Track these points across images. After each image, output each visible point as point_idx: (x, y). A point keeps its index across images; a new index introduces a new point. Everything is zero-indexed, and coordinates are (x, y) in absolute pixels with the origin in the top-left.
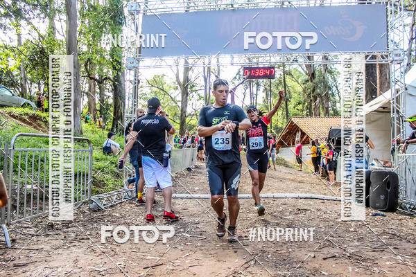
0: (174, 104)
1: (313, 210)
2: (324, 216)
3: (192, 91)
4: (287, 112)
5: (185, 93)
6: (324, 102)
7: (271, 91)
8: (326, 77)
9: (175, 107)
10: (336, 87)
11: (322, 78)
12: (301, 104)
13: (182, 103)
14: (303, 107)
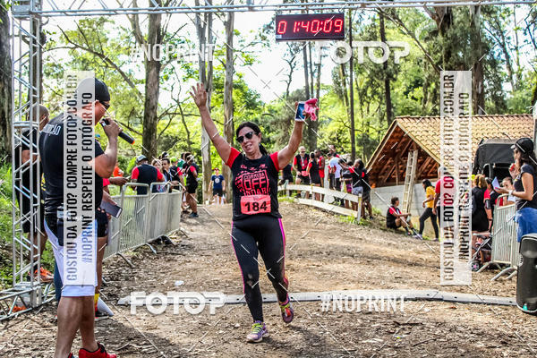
0: (129, 89)
1: (428, 325)
4: (389, 106)
8: (478, 24)
9: (131, 95)
10: (503, 45)
11: (468, 25)
12: (421, 85)
13: (146, 87)
14: (426, 93)
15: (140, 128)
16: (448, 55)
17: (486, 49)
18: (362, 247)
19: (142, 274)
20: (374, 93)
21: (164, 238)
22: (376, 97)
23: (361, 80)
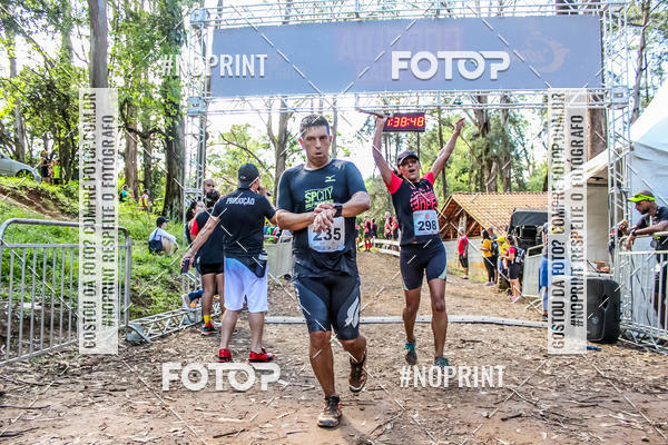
1: (486, 342)
2: (504, 350)
3: (293, 151)
4: (445, 186)
6: (504, 169)
9: (265, 176)
10: (523, 145)
11: (500, 130)
12: (467, 172)
13: (276, 171)
14: (470, 177)
16: (487, 150)
17: (513, 148)
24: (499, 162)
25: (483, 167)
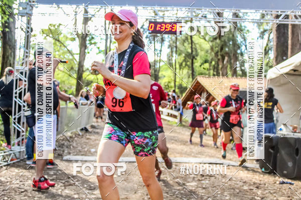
0: (71, 57)
3: (91, 44)
4: (193, 71)
5: (83, 46)
6: (232, 61)
7: (176, 47)
8: (235, 36)
9: (72, 60)
11: (231, 36)
12: (208, 62)
13: (80, 56)
14: (210, 66)
15: (75, 76)
16: (222, 49)
17: (239, 48)
18: (180, 136)
19: (74, 145)
20: (186, 65)
21: (85, 128)
22: (187, 67)
23: (180, 59)
24: (229, 57)
25: (219, 60)
